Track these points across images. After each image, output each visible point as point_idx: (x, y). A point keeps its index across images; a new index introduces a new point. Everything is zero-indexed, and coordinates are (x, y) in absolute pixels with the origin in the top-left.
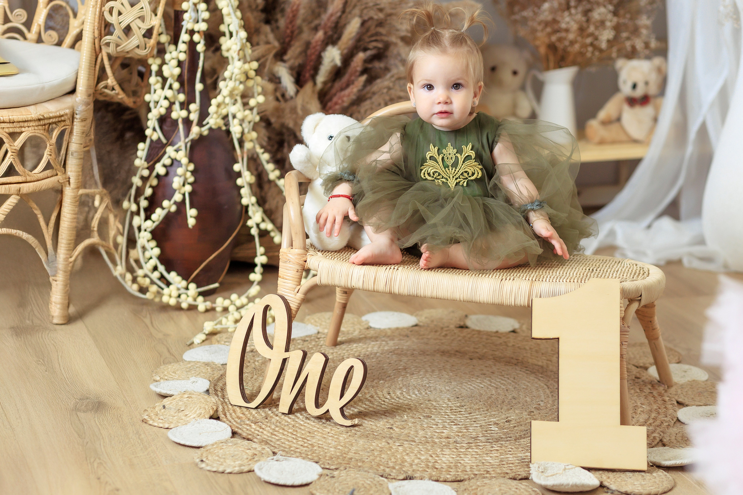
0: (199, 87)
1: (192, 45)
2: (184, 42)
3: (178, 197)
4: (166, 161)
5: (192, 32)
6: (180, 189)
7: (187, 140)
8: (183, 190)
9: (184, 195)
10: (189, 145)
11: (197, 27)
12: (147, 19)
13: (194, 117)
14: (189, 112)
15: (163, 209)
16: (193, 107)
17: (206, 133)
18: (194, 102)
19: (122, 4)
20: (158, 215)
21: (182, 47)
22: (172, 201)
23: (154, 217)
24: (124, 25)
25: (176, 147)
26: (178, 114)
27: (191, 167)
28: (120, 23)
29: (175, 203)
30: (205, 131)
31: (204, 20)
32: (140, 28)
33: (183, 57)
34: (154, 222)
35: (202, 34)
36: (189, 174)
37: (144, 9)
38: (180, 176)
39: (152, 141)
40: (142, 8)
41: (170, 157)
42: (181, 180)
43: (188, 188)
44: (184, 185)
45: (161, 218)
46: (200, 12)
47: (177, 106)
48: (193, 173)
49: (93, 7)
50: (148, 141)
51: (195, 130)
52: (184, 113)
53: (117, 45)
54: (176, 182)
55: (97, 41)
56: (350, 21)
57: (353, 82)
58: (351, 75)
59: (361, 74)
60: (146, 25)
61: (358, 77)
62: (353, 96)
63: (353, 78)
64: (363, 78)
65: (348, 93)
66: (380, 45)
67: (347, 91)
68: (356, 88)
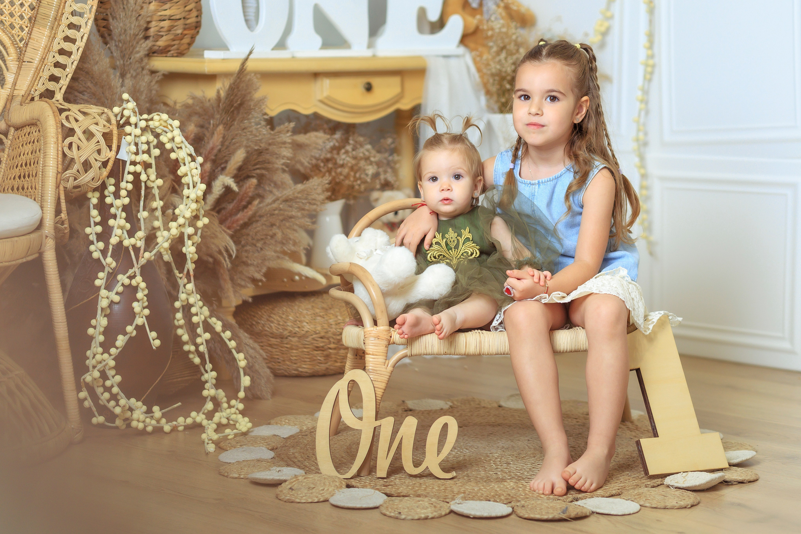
0: (143, 215)
1: (136, 175)
4: (119, 288)
12: (103, 151)
13: (141, 243)
14: (136, 240)
16: (139, 235)
17: (153, 257)
19: (79, 139)
20: (120, 341)
21: (127, 177)
22: (134, 326)
23: (117, 343)
24: (82, 159)
25: (129, 274)
26: (128, 242)
28: (80, 157)
32: (96, 160)
33: (130, 187)
35: (142, 164)
37: (101, 143)
40: (98, 142)
43: (145, 312)
47: (126, 235)
49: (55, 143)
51: (144, 256)
52: (132, 241)
53: (75, 179)
54: (137, 307)
55: (59, 175)
56: (233, 153)
57: (245, 207)
58: (241, 200)
59: (252, 199)
60: (103, 158)
61: (249, 203)
62: (246, 220)
63: (244, 203)
64: (256, 202)
65: (242, 217)
66: (264, 172)
67: (239, 215)
68: (249, 212)
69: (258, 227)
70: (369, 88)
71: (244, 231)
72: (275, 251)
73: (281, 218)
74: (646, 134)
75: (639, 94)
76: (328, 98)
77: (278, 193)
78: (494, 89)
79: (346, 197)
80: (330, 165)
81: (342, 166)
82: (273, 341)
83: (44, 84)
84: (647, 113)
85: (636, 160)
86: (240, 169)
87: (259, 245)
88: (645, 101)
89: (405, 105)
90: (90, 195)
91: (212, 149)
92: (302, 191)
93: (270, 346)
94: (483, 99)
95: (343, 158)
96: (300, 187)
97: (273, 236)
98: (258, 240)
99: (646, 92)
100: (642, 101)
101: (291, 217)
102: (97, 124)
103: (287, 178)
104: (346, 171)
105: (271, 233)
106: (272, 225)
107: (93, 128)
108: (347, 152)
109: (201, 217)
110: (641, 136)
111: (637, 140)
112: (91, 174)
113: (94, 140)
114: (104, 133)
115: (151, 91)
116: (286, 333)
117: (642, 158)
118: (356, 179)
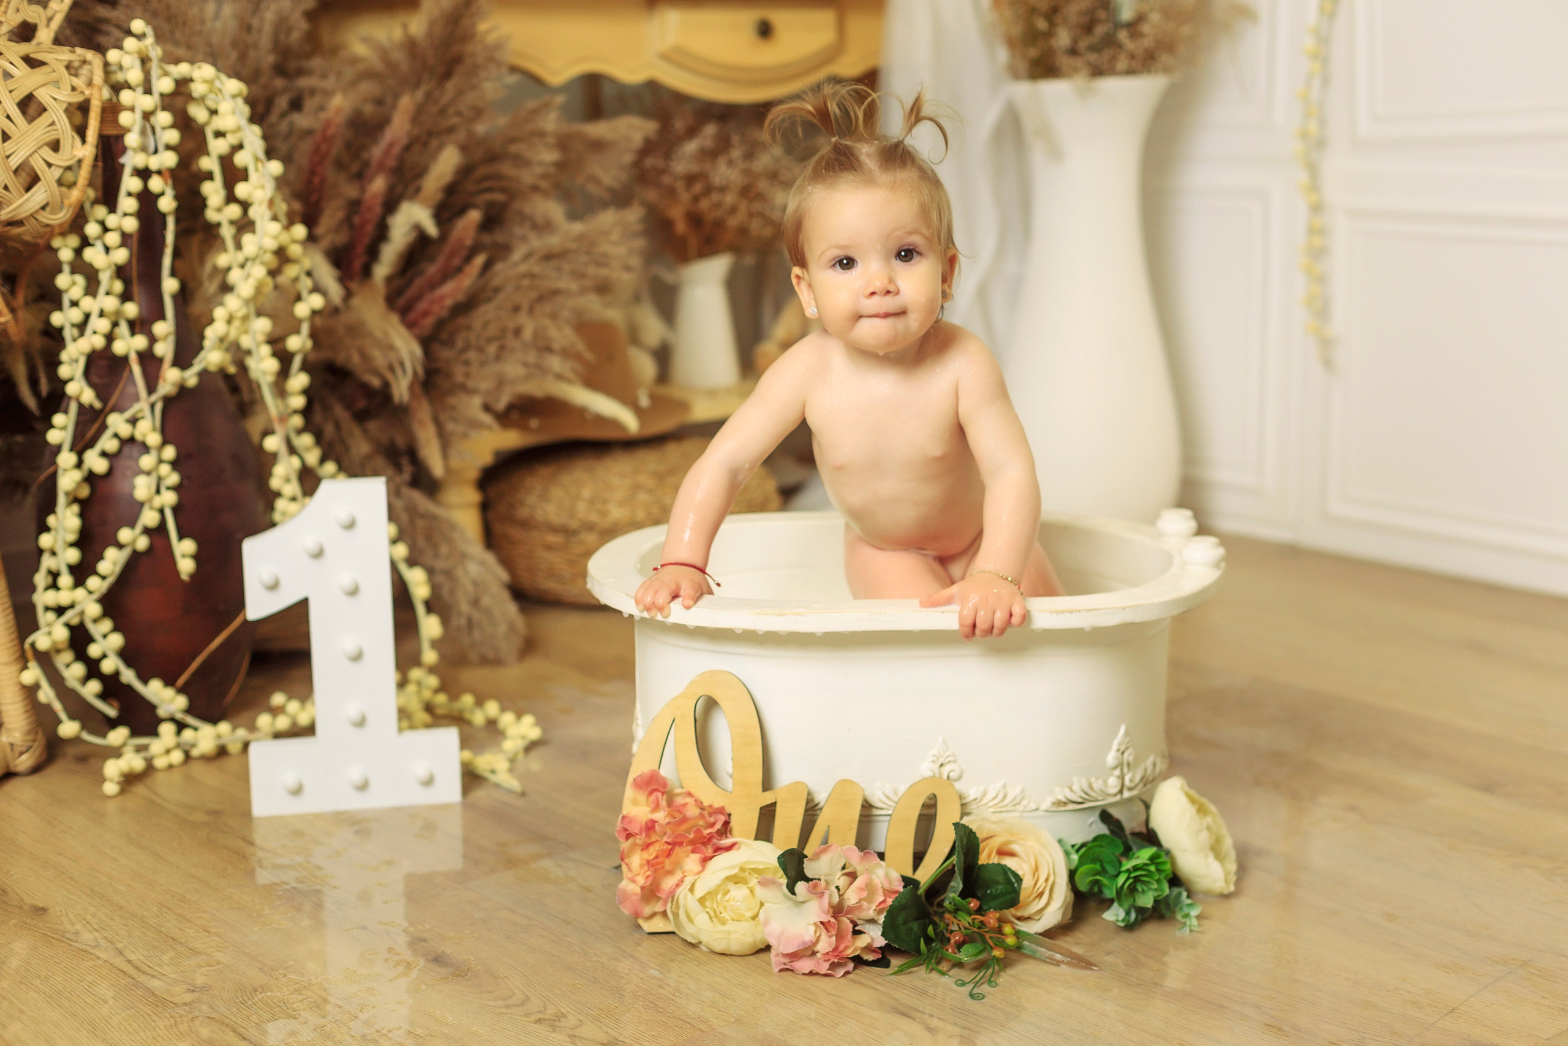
0: (170, 285)
1: (147, 199)
2: (130, 194)
3: (149, 518)
4: (108, 443)
5: (144, 174)
6: (150, 500)
7: (154, 398)
8: (158, 501)
9: (161, 511)
10: (159, 407)
11: (154, 163)
12: (65, 145)
13: (164, 349)
14: (153, 340)
15: (120, 546)
16: (161, 328)
17: (192, 381)
18: (162, 317)
19: (8, 117)
20: (111, 562)
21: (128, 204)
22: (139, 528)
23: (103, 567)
24: (15, 162)
25: (129, 414)
26: (128, 344)
27: (170, 452)
28: (8, 157)
29: (147, 531)
30: (191, 378)
31: (168, 147)
32: (49, 165)
33: (131, 225)
34: (104, 578)
35: (167, 174)
36: (165, 469)
37: (58, 126)
38: (148, 473)
39: (81, 406)
40: (53, 123)
41: (116, 435)
42: (152, 481)
43: (169, 498)
44: (158, 491)
45: (118, 569)
46: (158, 130)
47: (123, 329)
48: (175, 464)
50: (73, 408)
51: (171, 377)
52: (140, 342)
54: (142, 487)
56: (434, 156)
57: (459, 270)
58: (451, 256)
59: (473, 252)
60: (61, 159)
61: (468, 259)
62: (460, 297)
63: (456, 262)
64: (480, 260)
65: (452, 291)
66: (499, 197)
67: (448, 288)
68: (468, 279)
69: (486, 312)
70: (765, 30)
71: (462, 321)
72: (526, 364)
73: (533, 294)
74: (1322, 122)
75: (1309, 43)
76: (678, 50)
77: (537, 242)
78: (1017, 30)
79: (736, 249)
80: (698, 188)
81: (723, 189)
82: (553, 539)
83: (18, 10)
84: (1326, 81)
85: (1302, 176)
86: (451, 190)
87: (492, 349)
88: (1322, 56)
89: (850, 66)
90: (56, 243)
91: (391, 145)
92: (580, 238)
93: (549, 547)
94: (1003, 54)
95: (725, 173)
96: (577, 227)
97: (518, 332)
98: (490, 340)
99: (1323, 39)
100: (1315, 56)
101: (556, 292)
102: (56, 83)
103: (552, 209)
104: (729, 199)
105: (511, 325)
106: (516, 309)
107: (43, 95)
108: (730, 163)
109: (304, 294)
110: (1313, 127)
111: (1304, 135)
112: (39, 195)
113: (43, 120)
114: (70, 104)
115: (289, 30)
116: (574, 524)
117: (1313, 170)
118: (751, 215)
